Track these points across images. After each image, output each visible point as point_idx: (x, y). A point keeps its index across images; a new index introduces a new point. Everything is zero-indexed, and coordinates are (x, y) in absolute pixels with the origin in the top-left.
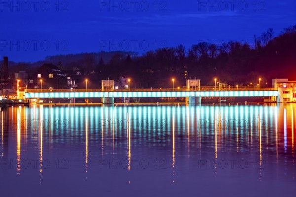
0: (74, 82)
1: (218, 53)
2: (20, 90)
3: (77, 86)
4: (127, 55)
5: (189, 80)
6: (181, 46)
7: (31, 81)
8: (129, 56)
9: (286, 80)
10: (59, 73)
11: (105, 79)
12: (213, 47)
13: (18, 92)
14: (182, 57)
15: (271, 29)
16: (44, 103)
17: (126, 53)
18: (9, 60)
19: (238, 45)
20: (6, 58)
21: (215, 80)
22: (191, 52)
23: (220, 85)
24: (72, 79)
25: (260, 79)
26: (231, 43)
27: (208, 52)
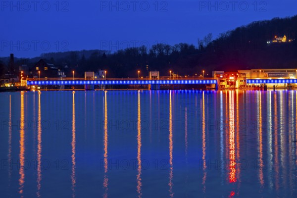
0: (64, 73)
1: (171, 51)
2: (23, 79)
3: (65, 76)
4: (103, 53)
5: (150, 72)
6: (143, 47)
7: (31, 72)
8: (104, 53)
9: (223, 72)
10: (52, 66)
11: (87, 71)
12: (167, 48)
13: (22, 80)
14: (145, 54)
15: (211, 34)
16: (41, 89)
17: (102, 51)
18: (14, 56)
19: (186, 46)
20: (12, 55)
21: (170, 72)
22: (151, 51)
23: (174, 76)
24: (62, 71)
25: (203, 71)
26: (182, 45)
27: (164, 51)
